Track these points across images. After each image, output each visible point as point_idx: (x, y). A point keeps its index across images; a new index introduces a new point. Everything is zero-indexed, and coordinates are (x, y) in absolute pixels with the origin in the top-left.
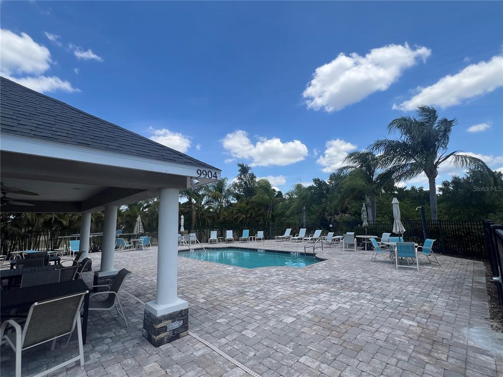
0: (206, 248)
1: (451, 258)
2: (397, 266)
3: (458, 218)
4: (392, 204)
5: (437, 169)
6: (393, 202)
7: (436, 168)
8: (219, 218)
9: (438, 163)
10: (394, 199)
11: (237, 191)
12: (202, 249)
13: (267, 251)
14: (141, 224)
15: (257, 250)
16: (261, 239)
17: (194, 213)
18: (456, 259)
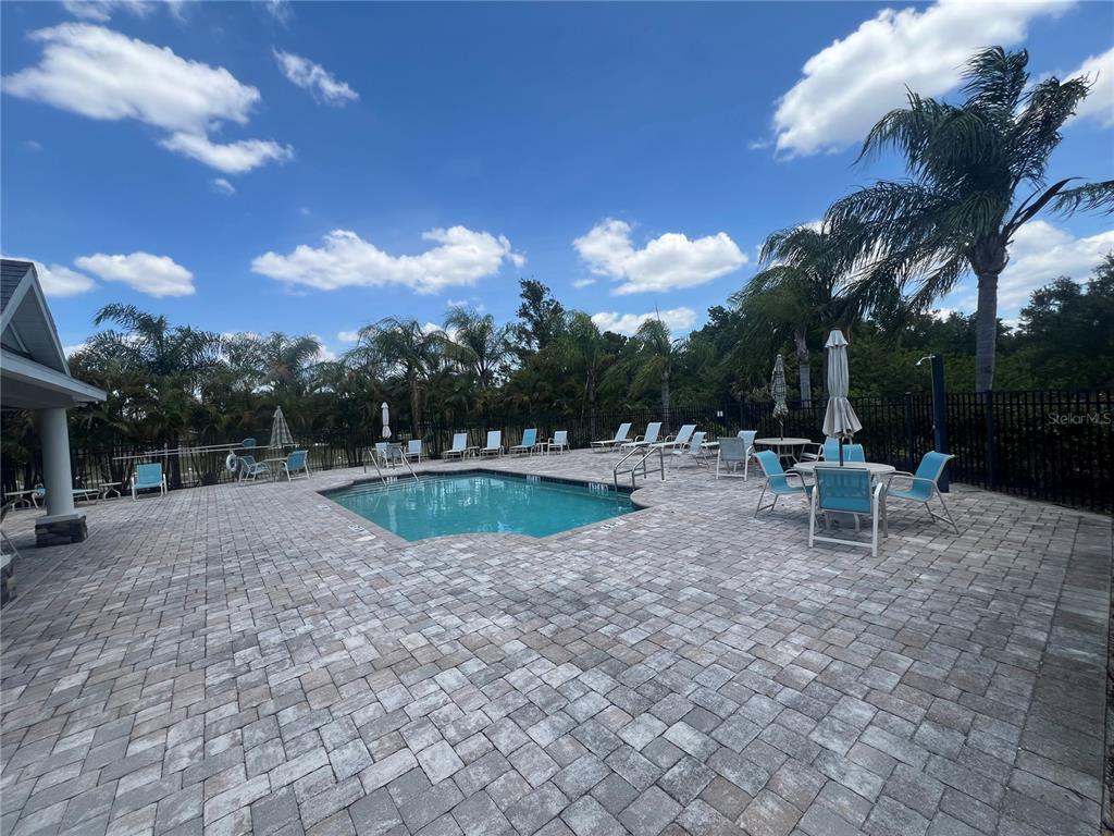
0: (418, 474)
1: (1010, 499)
2: (812, 537)
3: (1061, 382)
4: (827, 350)
5: (1007, 247)
6: (829, 343)
7: (1005, 243)
8: (472, 405)
9: (1012, 226)
10: (832, 333)
11: (523, 344)
12: (410, 475)
13: (544, 479)
14: (284, 424)
15: (525, 476)
16: (558, 449)
17: (416, 396)
18: (1023, 503)
